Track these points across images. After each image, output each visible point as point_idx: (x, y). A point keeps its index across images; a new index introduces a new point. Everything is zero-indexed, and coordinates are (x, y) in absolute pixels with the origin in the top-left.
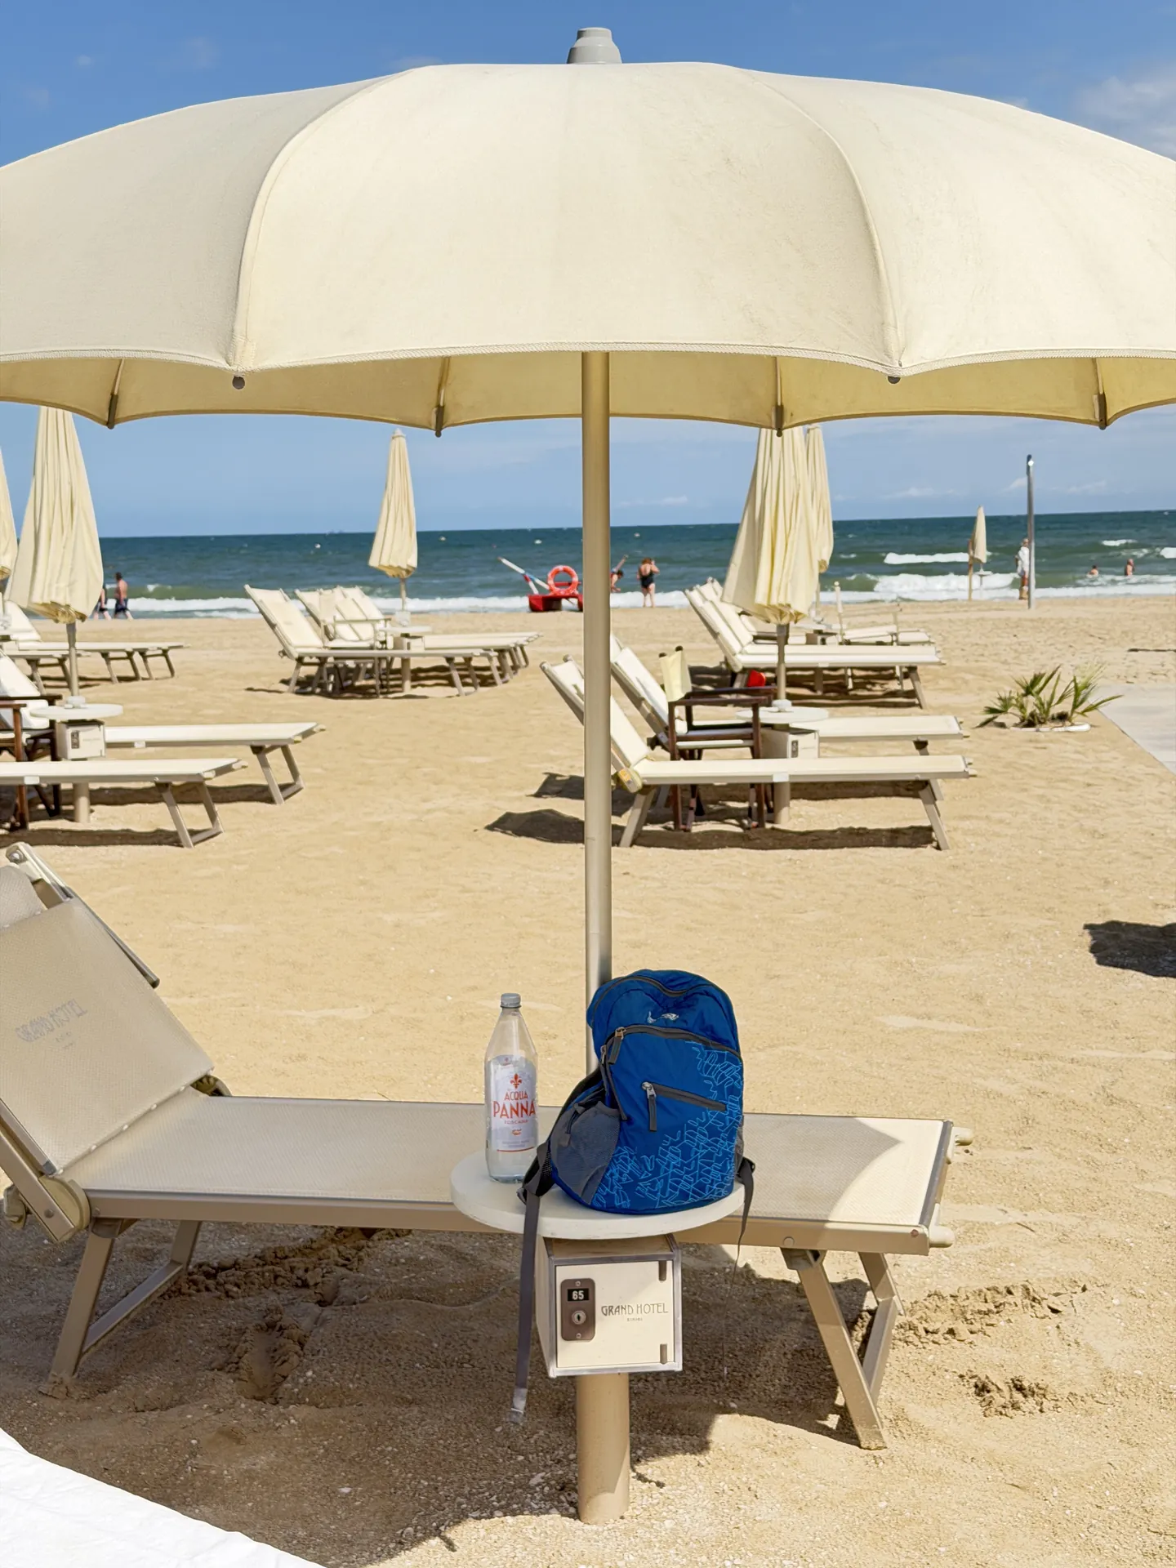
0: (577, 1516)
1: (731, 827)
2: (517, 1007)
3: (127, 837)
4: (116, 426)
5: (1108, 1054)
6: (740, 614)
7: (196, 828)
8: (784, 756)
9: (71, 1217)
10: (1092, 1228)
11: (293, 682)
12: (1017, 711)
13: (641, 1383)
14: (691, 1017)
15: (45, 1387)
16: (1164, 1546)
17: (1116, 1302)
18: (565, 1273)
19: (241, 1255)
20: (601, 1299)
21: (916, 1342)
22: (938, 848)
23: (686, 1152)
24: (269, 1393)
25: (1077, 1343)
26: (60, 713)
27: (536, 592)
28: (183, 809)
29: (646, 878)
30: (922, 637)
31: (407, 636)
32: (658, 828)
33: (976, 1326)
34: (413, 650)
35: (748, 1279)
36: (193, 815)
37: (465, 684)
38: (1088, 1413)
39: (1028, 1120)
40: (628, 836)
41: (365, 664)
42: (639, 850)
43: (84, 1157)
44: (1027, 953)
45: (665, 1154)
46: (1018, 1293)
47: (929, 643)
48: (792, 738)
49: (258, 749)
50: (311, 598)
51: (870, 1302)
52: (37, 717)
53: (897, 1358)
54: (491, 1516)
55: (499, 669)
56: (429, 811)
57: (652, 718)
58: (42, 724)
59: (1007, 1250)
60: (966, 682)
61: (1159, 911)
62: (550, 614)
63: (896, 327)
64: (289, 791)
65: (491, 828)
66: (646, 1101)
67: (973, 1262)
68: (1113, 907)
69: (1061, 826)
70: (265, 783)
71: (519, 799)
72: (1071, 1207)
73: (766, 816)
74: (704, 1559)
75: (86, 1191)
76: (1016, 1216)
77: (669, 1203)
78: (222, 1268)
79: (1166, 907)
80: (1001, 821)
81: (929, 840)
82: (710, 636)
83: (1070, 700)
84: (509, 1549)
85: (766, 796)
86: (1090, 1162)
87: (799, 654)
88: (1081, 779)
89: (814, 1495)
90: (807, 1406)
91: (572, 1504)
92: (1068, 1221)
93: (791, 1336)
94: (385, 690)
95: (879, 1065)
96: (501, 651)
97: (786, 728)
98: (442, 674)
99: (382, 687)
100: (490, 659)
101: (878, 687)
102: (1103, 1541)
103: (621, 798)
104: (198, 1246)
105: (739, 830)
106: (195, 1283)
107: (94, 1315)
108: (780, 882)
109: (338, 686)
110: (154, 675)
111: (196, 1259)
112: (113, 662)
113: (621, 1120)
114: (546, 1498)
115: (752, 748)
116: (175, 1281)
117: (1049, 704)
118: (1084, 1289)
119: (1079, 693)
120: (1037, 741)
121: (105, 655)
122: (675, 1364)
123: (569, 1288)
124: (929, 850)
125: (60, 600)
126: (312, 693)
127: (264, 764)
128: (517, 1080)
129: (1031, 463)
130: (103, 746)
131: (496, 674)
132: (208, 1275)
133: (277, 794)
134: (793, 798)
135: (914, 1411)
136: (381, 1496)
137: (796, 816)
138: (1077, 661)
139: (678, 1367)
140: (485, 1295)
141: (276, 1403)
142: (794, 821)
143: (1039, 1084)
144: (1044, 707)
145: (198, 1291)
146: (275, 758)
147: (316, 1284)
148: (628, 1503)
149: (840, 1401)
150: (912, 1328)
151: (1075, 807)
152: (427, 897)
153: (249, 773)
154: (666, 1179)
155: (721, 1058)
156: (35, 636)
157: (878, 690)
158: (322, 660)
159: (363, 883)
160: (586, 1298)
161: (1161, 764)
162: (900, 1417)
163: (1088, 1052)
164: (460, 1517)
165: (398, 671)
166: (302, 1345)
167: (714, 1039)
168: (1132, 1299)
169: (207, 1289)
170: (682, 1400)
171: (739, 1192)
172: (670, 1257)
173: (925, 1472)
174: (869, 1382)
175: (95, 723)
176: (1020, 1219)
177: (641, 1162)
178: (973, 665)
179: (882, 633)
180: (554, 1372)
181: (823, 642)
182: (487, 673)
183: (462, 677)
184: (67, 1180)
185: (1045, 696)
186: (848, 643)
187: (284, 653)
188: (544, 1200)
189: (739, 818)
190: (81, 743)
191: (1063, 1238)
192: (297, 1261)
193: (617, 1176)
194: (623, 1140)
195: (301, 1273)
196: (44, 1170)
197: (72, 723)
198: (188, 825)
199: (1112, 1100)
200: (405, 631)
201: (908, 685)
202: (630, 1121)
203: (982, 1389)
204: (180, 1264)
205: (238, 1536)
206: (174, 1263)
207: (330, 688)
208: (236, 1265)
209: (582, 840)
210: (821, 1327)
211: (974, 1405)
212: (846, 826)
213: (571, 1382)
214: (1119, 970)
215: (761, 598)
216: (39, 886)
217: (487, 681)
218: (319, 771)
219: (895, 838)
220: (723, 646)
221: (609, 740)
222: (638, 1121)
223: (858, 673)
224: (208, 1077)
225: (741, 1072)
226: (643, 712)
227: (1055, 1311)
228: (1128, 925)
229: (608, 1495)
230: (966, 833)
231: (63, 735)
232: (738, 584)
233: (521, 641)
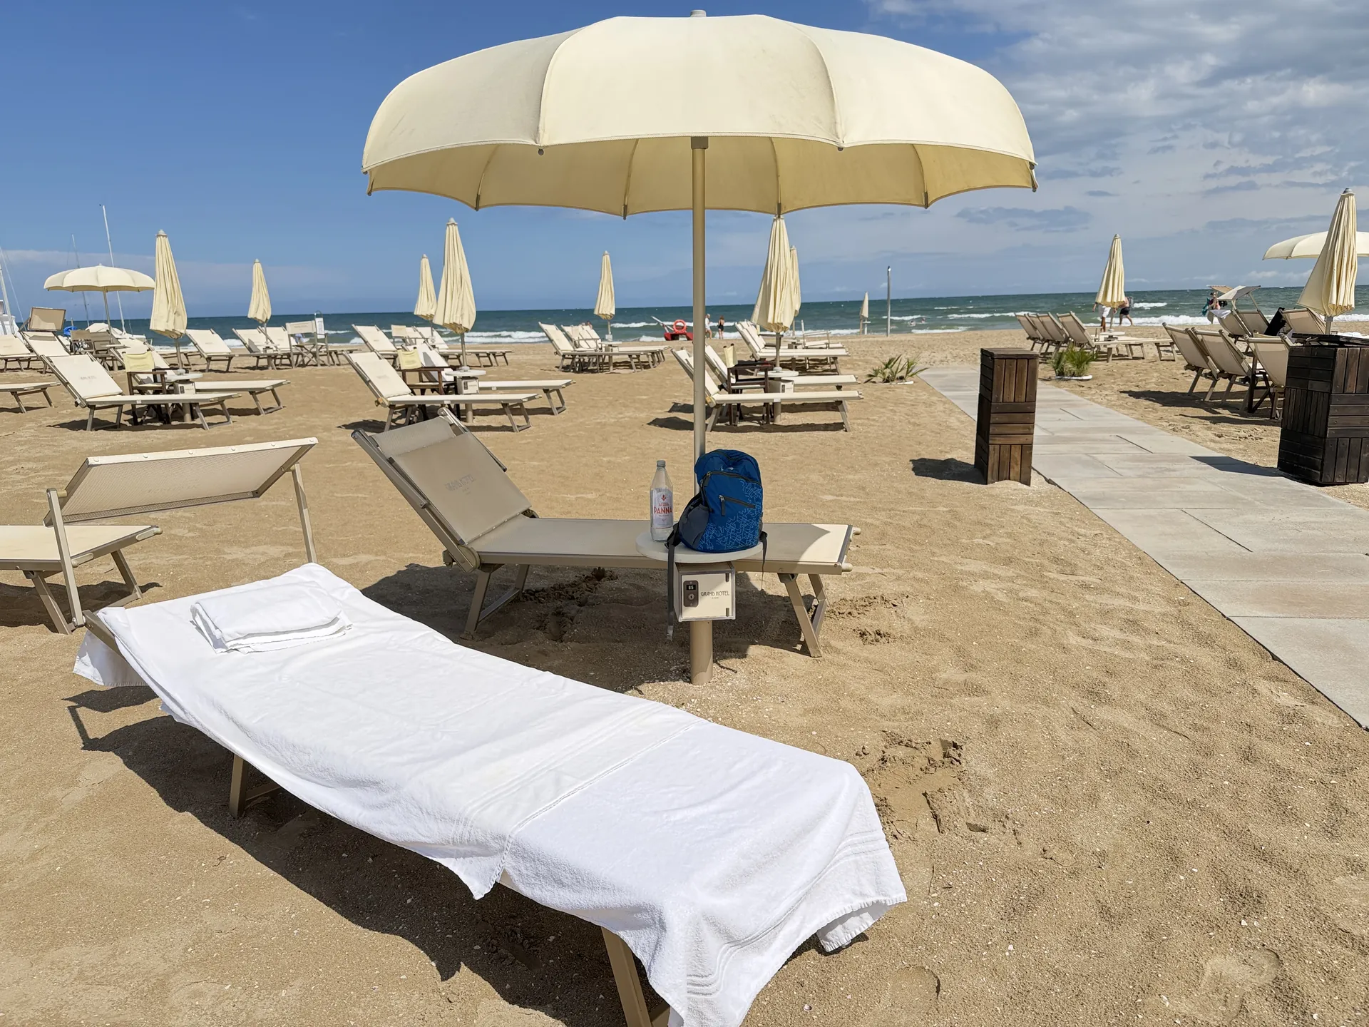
0: (690, 682)
1: (755, 424)
2: (664, 466)
3: (489, 428)
4: (480, 210)
5: (920, 509)
6: (759, 335)
7: (519, 425)
8: (779, 392)
9: (472, 563)
10: (911, 574)
11: (561, 367)
12: (881, 375)
13: (718, 625)
14: (740, 468)
15: (463, 636)
16: (941, 692)
17: (921, 601)
18: (685, 578)
19: (546, 587)
20: (701, 590)
21: (835, 617)
22: (846, 431)
23: (738, 525)
24: (559, 638)
25: (904, 617)
26: (459, 374)
27: (668, 331)
28: (514, 417)
29: (718, 444)
30: (840, 345)
31: (611, 345)
32: (723, 424)
33: (860, 611)
34: (614, 352)
35: (763, 595)
36: (519, 420)
37: (637, 368)
38: (908, 643)
39: (884, 534)
40: (710, 427)
41: (593, 359)
42: (714, 433)
43: (476, 539)
44: (884, 471)
45: (728, 526)
46: (879, 600)
47: (842, 348)
48: (782, 384)
49: (546, 391)
50: (567, 329)
51: (815, 602)
52: (448, 376)
53: (826, 623)
54: (654, 682)
55: (652, 362)
56: (622, 418)
57: (720, 376)
58: (451, 379)
59: (874, 583)
60: (859, 365)
61: (943, 454)
62: (674, 341)
63: (841, 125)
64: (560, 410)
65: (649, 424)
66: (721, 503)
67: (859, 587)
68: (923, 452)
69: (900, 421)
70: (550, 407)
71: (661, 413)
72: (902, 567)
73: (770, 419)
74: (745, 697)
75: (478, 552)
76: (878, 570)
77: (730, 547)
78: (537, 591)
79: (946, 452)
80: (874, 420)
81: (843, 428)
82: (746, 345)
83: (905, 371)
84: (661, 694)
85: (770, 410)
86: (911, 550)
87: (785, 352)
88: (909, 403)
89: (791, 673)
90: (788, 642)
91: (688, 677)
92: (900, 572)
93: (781, 616)
94: (601, 370)
95: (820, 514)
96: (653, 353)
97: (779, 379)
98: (627, 365)
99: (600, 369)
100: (648, 356)
101: (820, 368)
102: (914, 691)
103: (708, 411)
104: (526, 584)
105: (759, 425)
106: (526, 597)
107: (482, 609)
108: (776, 444)
109: (581, 368)
110: (500, 364)
111: (526, 588)
112: (481, 359)
113: (709, 511)
114: (677, 675)
115: (764, 389)
116: (517, 596)
117: (896, 373)
118: (907, 597)
119: (910, 365)
120: (890, 388)
121: (477, 354)
122: (732, 616)
123: (687, 584)
124: (842, 432)
125: (458, 322)
126: (570, 371)
127: (549, 397)
128: (664, 498)
129: (890, 270)
130: (478, 389)
131: (651, 364)
132: (531, 594)
133: (555, 411)
134: (782, 412)
135: (833, 643)
136: (608, 676)
137: (783, 419)
138: (908, 356)
139: (734, 618)
140: (650, 602)
141: (562, 642)
142: (782, 421)
143: (889, 520)
144: (894, 374)
145: (527, 600)
146: (554, 395)
147: (577, 598)
148: (712, 677)
149: (802, 639)
150: (833, 612)
151: (906, 414)
152: (621, 451)
153: (542, 402)
154: (729, 537)
155: (753, 486)
156: (447, 347)
157: (820, 369)
158: (574, 357)
159: (594, 446)
160: (694, 589)
161: (945, 397)
162: (828, 646)
163: (911, 508)
164: (641, 682)
165: (607, 363)
166: (572, 621)
167: (750, 478)
168: (928, 601)
169: (531, 599)
170: (734, 640)
171: (760, 545)
172: (731, 572)
173: (838, 665)
174: (815, 630)
175: (474, 378)
176: (881, 571)
177: (718, 529)
178: (862, 358)
179: (822, 343)
180: (680, 620)
181: (796, 348)
182: (647, 364)
183: (636, 365)
184: (469, 547)
185: (894, 369)
186: (807, 348)
187: (557, 353)
188: (676, 548)
189: (758, 420)
190: (469, 387)
191: (898, 578)
192: (569, 589)
193: (708, 536)
194: (710, 519)
195: (571, 593)
196: (460, 543)
197: (464, 378)
198: (516, 424)
199: (920, 526)
200: (611, 343)
201: (833, 367)
202: (713, 511)
203: (863, 635)
204: (518, 589)
205: (548, 673)
206: (516, 589)
207: (577, 369)
208: (543, 590)
209: (693, 412)
210: (794, 607)
211: (859, 641)
212: (806, 423)
213: (688, 624)
214: (924, 477)
215: (770, 320)
216: (453, 426)
217: (647, 367)
218: (573, 402)
219: (826, 427)
220: (752, 349)
221: (705, 388)
222: (717, 512)
223: (811, 362)
224: (529, 510)
225: (762, 492)
226: (716, 374)
227: (894, 605)
228: (929, 460)
229: (704, 673)
230: (858, 425)
231: (461, 383)
232: (759, 316)
233: (662, 349)
